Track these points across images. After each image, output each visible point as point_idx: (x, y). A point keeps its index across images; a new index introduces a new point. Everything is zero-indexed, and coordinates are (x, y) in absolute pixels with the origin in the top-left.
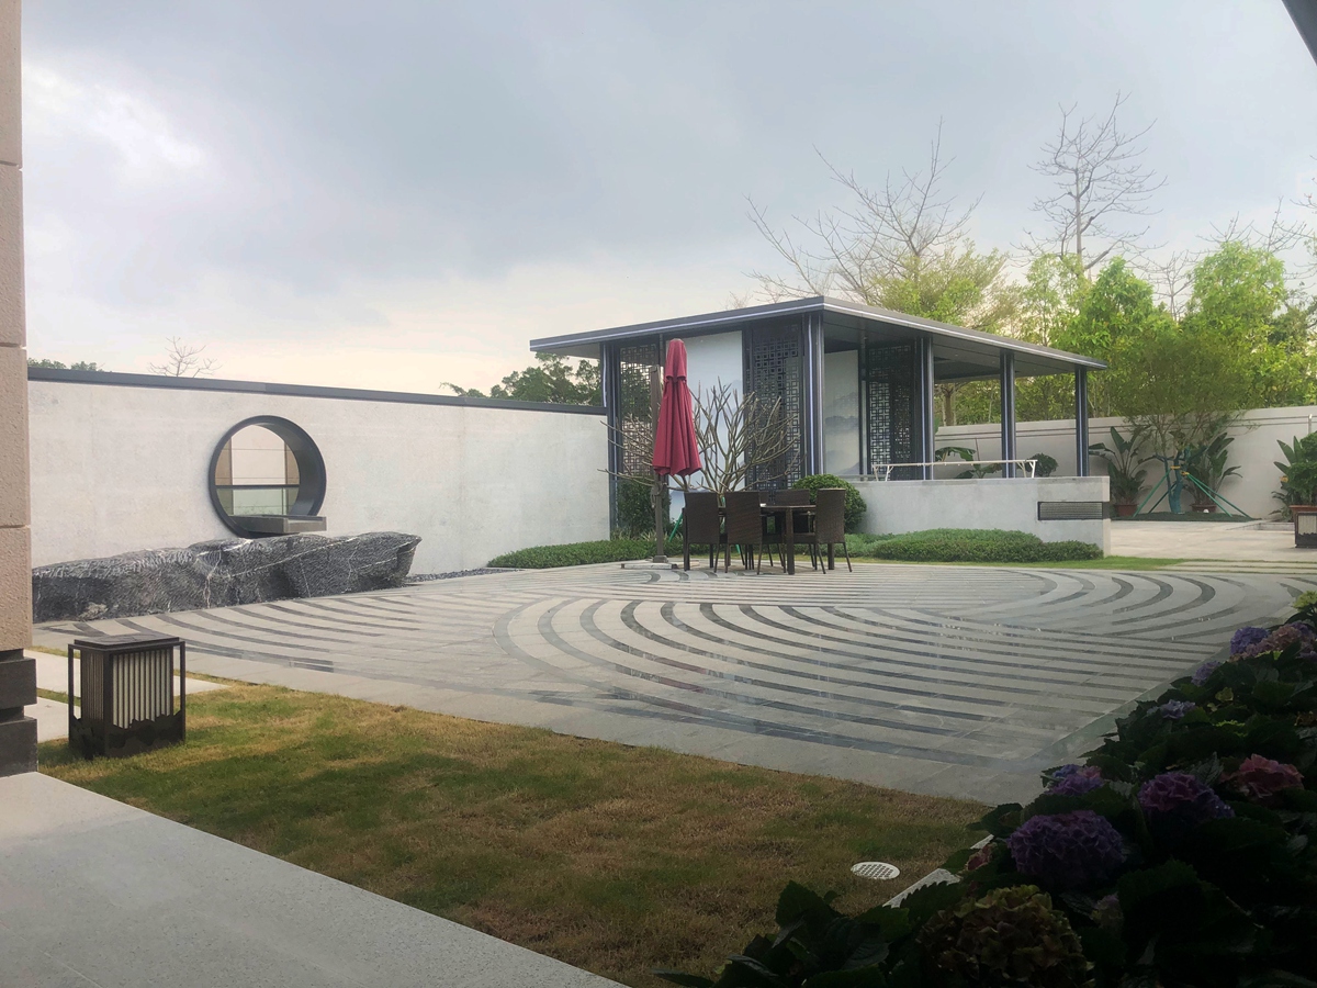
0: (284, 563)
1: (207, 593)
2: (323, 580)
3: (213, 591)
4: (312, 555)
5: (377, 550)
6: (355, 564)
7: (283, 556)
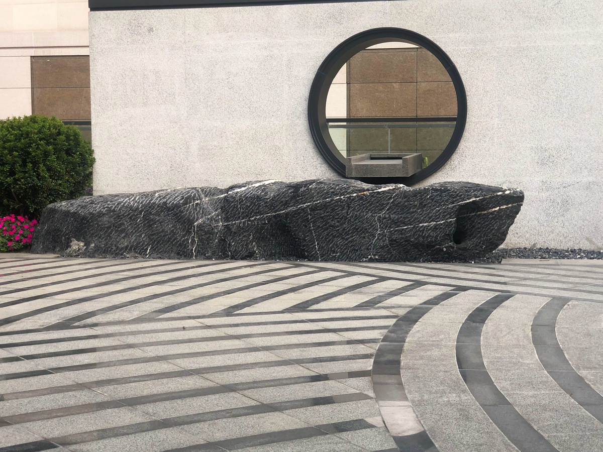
0: (287, 214)
1: (193, 241)
2: (339, 241)
3: (200, 240)
4: (325, 206)
5: (422, 206)
6: (387, 223)
7: (286, 204)
